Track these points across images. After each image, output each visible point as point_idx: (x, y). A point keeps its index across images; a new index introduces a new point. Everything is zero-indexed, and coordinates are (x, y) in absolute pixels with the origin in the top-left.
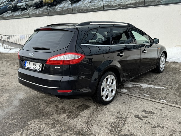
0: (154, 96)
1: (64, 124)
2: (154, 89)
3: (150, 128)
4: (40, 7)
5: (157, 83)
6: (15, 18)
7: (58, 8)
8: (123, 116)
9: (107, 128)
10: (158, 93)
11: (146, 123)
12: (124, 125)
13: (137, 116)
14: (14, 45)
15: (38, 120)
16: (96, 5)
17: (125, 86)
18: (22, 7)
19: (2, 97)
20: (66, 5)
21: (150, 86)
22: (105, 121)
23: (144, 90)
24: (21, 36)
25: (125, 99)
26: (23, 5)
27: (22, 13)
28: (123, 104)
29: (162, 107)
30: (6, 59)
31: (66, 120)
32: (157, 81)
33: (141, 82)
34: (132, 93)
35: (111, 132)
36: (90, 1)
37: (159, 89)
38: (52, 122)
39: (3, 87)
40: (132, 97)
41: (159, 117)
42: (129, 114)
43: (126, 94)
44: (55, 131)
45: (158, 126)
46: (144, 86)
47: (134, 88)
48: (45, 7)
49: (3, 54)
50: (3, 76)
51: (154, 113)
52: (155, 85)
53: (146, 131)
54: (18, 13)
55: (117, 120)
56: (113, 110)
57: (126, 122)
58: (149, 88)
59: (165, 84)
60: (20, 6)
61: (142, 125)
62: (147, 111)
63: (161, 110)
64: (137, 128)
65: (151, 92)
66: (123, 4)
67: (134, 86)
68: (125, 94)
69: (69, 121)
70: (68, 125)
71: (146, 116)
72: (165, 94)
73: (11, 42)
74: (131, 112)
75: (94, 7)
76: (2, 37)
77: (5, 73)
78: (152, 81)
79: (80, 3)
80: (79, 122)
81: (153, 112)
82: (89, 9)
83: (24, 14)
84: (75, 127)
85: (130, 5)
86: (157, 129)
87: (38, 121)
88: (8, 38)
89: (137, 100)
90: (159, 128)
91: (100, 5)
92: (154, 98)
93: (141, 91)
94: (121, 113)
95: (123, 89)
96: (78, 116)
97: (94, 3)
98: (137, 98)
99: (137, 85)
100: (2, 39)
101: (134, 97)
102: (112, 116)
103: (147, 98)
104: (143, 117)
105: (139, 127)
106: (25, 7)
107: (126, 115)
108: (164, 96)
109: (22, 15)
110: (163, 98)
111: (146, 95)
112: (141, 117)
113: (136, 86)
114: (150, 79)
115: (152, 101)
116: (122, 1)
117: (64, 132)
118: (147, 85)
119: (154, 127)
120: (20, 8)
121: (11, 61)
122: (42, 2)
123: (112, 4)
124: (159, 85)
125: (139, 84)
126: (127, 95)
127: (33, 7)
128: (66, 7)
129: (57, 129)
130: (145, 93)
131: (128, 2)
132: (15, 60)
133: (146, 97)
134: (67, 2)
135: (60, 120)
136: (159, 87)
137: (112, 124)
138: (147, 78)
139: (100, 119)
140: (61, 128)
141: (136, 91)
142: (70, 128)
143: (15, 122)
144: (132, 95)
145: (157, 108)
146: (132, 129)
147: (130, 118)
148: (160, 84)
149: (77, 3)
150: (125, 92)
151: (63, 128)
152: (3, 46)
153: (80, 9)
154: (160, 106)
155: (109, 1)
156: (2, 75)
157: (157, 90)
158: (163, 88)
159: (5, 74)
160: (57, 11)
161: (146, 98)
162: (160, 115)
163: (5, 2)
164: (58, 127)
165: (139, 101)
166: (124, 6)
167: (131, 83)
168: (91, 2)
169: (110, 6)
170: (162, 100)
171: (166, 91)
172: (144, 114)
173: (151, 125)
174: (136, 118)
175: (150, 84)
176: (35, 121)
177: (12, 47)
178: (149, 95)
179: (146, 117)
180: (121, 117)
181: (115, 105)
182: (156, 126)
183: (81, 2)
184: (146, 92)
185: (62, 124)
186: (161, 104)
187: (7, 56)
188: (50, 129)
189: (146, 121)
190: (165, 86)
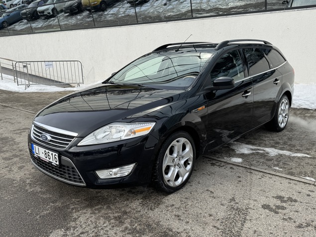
0: (292, 170)
1: (137, 219)
2: (289, 157)
3: (294, 228)
4: (76, 14)
5: (294, 146)
6: (36, 31)
7: (108, 14)
8: (240, 205)
9: (215, 227)
10: (299, 165)
11: (284, 219)
12: (244, 222)
13: (265, 207)
14: (34, 79)
15: (89, 211)
16: (174, 10)
17: (238, 152)
18: (45, 13)
19: (22, 170)
20: (123, 9)
21: (281, 152)
22: (210, 215)
23: (273, 159)
24: (47, 63)
25: (240, 175)
26: (48, 9)
27: (46, 24)
28: (238, 185)
29: (309, 191)
30: (21, 104)
31: (140, 211)
32: (293, 143)
33: (266, 146)
34: (252, 165)
35: (223, 235)
36: (164, 2)
37: (299, 158)
38: (116, 215)
39: (22, 153)
40: (252, 171)
41: (307, 209)
42: (252, 202)
43: (242, 167)
44: (122, 231)
45: (307, 224)
46: (273, 152)
47: (253, 156)
48: (86, 13)
49: (16, 94)
50: (20, 132)
51: (296, 201)
52: (290, 150)
53: (286, 233)
54: (39, 24)
55: (231, 213)
56: (221, 195)
57: (248, 217)
58: (281, 155)
59: (308, 149)
60: (43, 12)
61: (278, 222)
62: (284, 197)
63: (309, 195)
64: (270, 228)
65: (286, 164)
66: (224, 7)
67: (254, 151)
68: (239, 166)
69: (145, 213)
70: (144, 220)
71: (283, 206)
72: (311, 166)
73: (29, 74)
74: (254, 198)
75: (172, 14)
76: (14, 65)
77: (24, 127)
78: (285, 143)
79: (147, 6)
80: (163, 216)
81: (294, 198)
82: (162, 16)
83: (50, 25)
84: (158, 224)
85: (235, 10)
86: (307, 229)
87: (91, 213)
88: (24, 66)
89: (263, 177)
90: (310, 228)
91: (182, 10)
92: (292, 174)
93: (267, 162)
94: (237, 201)
95: (234, 157)
96: (159, 204)
97: (171, 7)
98: (262, 174)
99: (259, 150)
100: (13, 68)
101: (257, 173)
102: (222, 206)
103: (280, 174)
104: (278, 207)
105: (273, 227)
106: (51, 13)
107: (247, 204)
108: (310, 170)
109: (45, 27)
110: (309, 175)
111: (277, 168)
112: (274, 207)
113: (257, 152)
114: (280, 140)
115: (290, 179)
116: (220, 3)
117: (138, 232)
118: (276, 150)
119: (300, 226)
120: (42, 14)
121: (31, 106)
122: (80, 4)
123: (204, 6)
124: (297, 150)
125: (262, 148)
126: (244, 169)
127: (66, 13)
128: (121, 13)
129: (126, 228)
130: (275, 165)
131: (231, 5)
132: (38, 105)
133: (278, 171)
134: (123, 5)
135: (130, 212)
136: (299, 155)
137: (224, 221)
138: (275, 139)
139: (201, 211)
140: (133, 226)
141: (258, 161)
142: (149, 226)
143: (49, 213)
144: (252, 168)
145: (300, 193)
146: (261, 230)
147: (254, 209)
148: (299, 148)
149: (141, 6)
150: (239, 163)
151: (136, 225)
152: (16, 80)
153: (146, 17)
154: (305, 189)
155: (198, 2)
156: (18, 130)
157: (295, 160)
158: (306, 155)
159: (23, 129)
160: (108, 21)
161: (278, 174)
162: (308, 205)
163: (16, 5)
164: (127, 224)
165: (266, 179)
166: (225, 12)
167: (247, 146)
168: (165, 4)
169: (200, 11)
170: (308, 178)
171: (312, 161)
172: (278, 203)
173: (295, 222)
174: (266, 210)
175: (282, 149)
176: (85, 213)
177: (31, 83)
178: (281, 168)
179: (283, 208)
180: (238, 208)
181: (224, 186)
182: (304, 224)
183: (148, 4)
184: (276, 163)
185: (133, 218)
186: (307, 185)
187: (23, 97)
188: (113, 227)
189: (285, 215)
190: (308, 152)
